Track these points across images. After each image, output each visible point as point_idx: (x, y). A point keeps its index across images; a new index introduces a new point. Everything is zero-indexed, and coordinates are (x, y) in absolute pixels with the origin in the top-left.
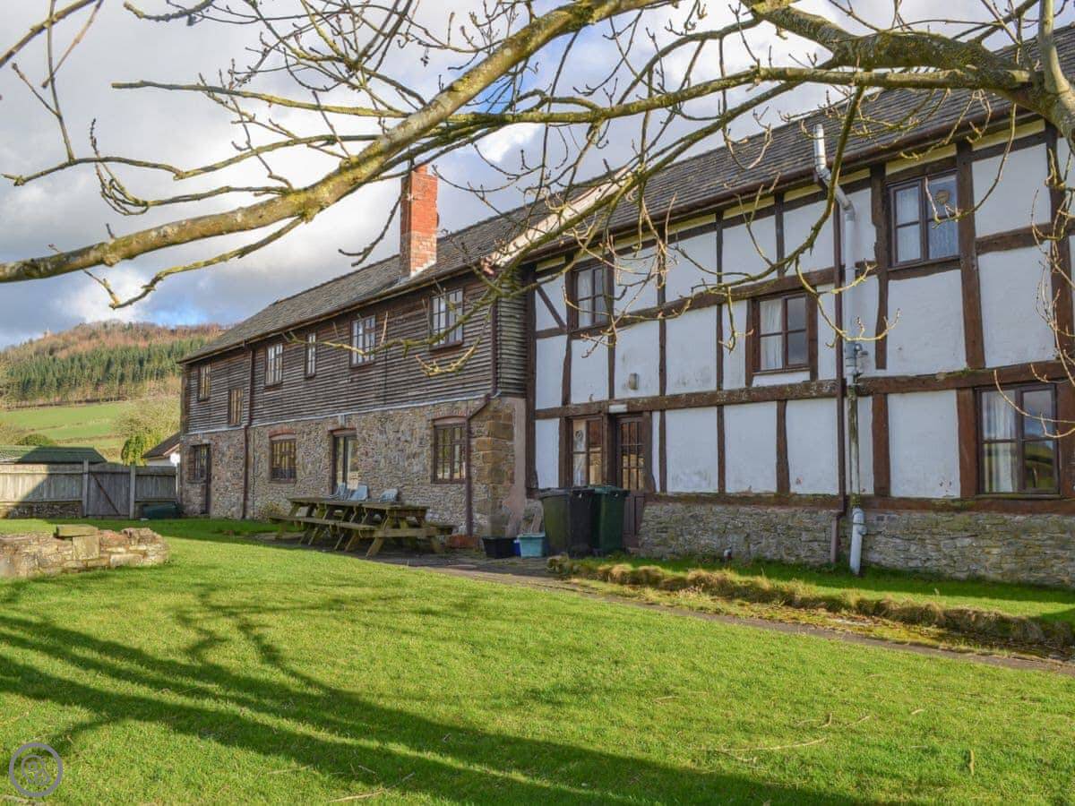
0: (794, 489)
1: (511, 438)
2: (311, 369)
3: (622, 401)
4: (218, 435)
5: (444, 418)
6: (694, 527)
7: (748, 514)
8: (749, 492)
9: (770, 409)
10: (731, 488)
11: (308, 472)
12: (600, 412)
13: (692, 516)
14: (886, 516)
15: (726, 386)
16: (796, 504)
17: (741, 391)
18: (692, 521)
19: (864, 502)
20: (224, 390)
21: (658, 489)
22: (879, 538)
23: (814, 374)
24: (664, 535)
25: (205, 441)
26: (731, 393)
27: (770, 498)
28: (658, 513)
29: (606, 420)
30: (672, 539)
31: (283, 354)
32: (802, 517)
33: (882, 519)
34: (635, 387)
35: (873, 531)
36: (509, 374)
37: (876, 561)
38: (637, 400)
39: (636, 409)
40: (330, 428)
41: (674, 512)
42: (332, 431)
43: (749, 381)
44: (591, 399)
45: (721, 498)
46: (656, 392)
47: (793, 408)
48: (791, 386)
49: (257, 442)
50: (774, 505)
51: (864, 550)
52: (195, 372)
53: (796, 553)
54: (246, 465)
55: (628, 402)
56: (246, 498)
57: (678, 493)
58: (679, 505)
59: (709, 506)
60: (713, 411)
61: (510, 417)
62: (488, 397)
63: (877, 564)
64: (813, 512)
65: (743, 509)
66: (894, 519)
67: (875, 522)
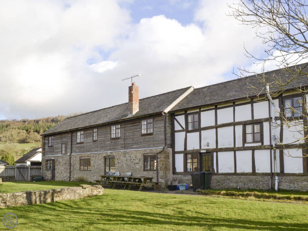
0: (257, 171)
1: (169, 159)
2: (95, 138)
3: (204, 150)
4: (58, 157)
5: (148, 153)
6: (228, 181)
7: (244, 178)
8: (244, 172)
9: (250, 152)
10: (238, 171)
11: (95, 168)
12: (197, 152)
13: (227, 179)
14: (283, 178)
15: (237, 146)
16: (258, 175)
17: (242, 147)
18: (227, 180)
19: (278, 174)
20: (60, 144)
21: (216, 172)
22: (282, 183)
23: (263, 143)
24: (218, 184)
25: (53, 158)
26: (238, 148)
27: (250, 174)
28: (216, 178)
29: (199, 154)
30: (222, 184)
31: (84, 134)
32: (260, 178)
33: (282, 178)
34: (208, 146)
35: (280, 181)
36: (169, 142)
37: (282, 188)
38: (209, 149)
39: (208, 152)
40: (104, 155)
41: (221, 178)
42: (104, 156)
43: (244, 145)
44: (194, 149)
45: (235, 174)
46: (215, 147)
47: (256, 152)
48: (256, 146)
49: (74, 159)
50: (251, 175)
51: (278, 186)
52: (47, 138)
53: (259, 187)
54: (70, 165)
55: (207, 150)
56: (70, 175)
57: (222, 173)
58: (223, 176)
59: (232, 176)
60: (233, 153)
61: (169, 153)
62: (164, 148)
63: (282, 189)
64: (263, 177)
65: (242, 177)
66: (285, 178)
67: (281, 179)
